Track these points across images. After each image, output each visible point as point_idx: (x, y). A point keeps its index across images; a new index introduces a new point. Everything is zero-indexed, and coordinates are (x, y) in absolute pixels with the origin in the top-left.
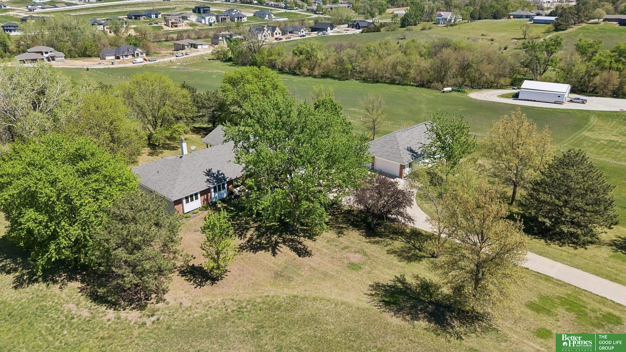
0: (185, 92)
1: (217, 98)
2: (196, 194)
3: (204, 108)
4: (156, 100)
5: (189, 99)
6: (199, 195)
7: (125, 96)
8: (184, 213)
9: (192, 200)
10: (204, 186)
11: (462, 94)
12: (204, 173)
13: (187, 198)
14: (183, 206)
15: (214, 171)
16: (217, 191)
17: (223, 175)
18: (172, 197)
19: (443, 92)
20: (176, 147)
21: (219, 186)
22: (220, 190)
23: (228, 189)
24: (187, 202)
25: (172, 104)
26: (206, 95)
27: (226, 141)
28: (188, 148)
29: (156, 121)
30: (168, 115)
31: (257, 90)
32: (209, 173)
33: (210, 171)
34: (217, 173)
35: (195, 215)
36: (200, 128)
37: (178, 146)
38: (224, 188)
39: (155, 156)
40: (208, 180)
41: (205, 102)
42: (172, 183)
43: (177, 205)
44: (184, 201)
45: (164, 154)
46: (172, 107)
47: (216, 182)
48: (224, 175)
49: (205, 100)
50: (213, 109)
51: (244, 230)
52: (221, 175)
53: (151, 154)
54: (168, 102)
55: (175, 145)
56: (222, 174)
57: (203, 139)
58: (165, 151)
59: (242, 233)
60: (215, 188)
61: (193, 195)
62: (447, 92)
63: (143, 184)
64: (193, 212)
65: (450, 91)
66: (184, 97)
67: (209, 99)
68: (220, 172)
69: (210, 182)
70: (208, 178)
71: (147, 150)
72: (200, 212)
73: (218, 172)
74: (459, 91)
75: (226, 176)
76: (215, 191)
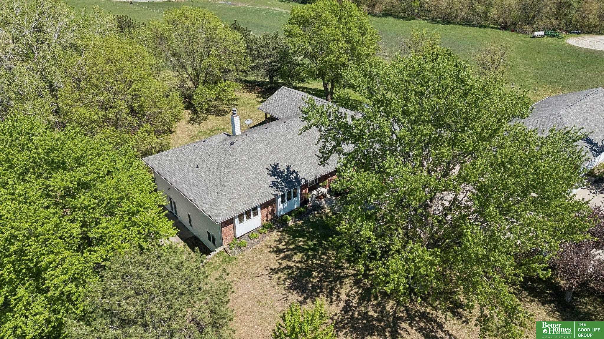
0: (237, 35)
1: (277, 44)
2: (255, 209)
3: (259, 57)
4: (198, 47)
5: (242, 45)
6: (259, 209)
7: (156, 41)
8: (235, 237)
9: (248, 217)
10: (268, 194)
11: (558, 40)
12: (268, 172)
13: (241, 216)
14: (234, 227)
15: (282, 167)
16: (286, 201)
17: (295, 175)
18: (218, 216)
19: (534, 37)
20: (224, 111)
21: (289, 193)
22: (289, 199)
23: (301, 194)
24: (241, 221)
25: (218, 53)
26: (262, 39)
27: (306, 129)
28: (242, 123)
29: (198, 76)
30: (214, 69)
31: (339, 37)
32: (275, 171)
33: (275, 167)
34: (286, 171)
35: (252, 241)
36: (254, 82)
37: (226, 110)
38: (295, 196)
39: (196, 125)
40: (274, 184)
41: (262, 49)
42: (218, 188)
43: (225, 226)
44: (237, 220)
45: (208, 121)
46: (219, 57)
47: (286, 187)
48: (297, 175)
49: (261, 46)
50: (271, 59)
51: (335, 280)
52: (292, 174)
53: (192, 121)
54: (213, 51)
55: (223, 109)
56: (294, 171)
57: (261, 106)
58: (210, 117)
59: (332, 289)
60: (283, 196)
61: (249, 211)
62: (538, 37)
63: (175, 184)
64: (249, 236)
65: (542, 36)
66: (236, 43)
67: (267, 46)
68: (291, 170)
69: (277, 188)
70: (273, 179)
71: (187, 114)
72: (260, 236)
73: (288, 168)
74: (554, 36)
75: (301, 176)
76: (283, 202)
